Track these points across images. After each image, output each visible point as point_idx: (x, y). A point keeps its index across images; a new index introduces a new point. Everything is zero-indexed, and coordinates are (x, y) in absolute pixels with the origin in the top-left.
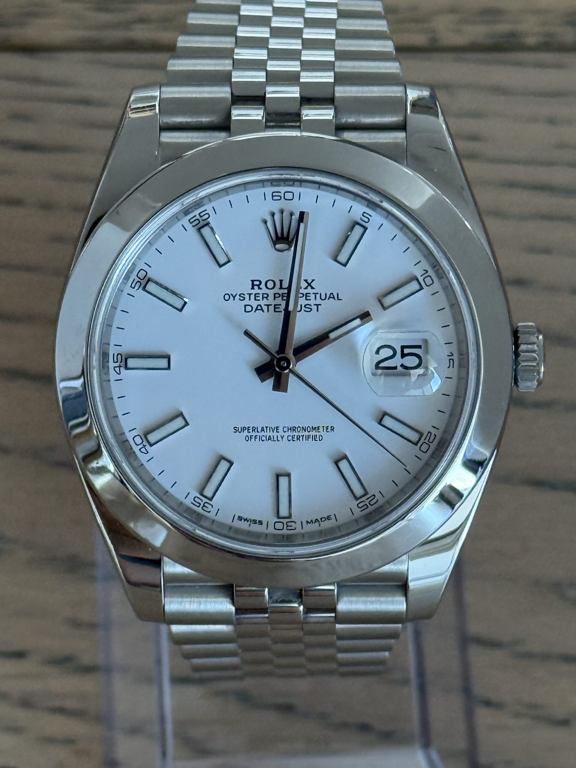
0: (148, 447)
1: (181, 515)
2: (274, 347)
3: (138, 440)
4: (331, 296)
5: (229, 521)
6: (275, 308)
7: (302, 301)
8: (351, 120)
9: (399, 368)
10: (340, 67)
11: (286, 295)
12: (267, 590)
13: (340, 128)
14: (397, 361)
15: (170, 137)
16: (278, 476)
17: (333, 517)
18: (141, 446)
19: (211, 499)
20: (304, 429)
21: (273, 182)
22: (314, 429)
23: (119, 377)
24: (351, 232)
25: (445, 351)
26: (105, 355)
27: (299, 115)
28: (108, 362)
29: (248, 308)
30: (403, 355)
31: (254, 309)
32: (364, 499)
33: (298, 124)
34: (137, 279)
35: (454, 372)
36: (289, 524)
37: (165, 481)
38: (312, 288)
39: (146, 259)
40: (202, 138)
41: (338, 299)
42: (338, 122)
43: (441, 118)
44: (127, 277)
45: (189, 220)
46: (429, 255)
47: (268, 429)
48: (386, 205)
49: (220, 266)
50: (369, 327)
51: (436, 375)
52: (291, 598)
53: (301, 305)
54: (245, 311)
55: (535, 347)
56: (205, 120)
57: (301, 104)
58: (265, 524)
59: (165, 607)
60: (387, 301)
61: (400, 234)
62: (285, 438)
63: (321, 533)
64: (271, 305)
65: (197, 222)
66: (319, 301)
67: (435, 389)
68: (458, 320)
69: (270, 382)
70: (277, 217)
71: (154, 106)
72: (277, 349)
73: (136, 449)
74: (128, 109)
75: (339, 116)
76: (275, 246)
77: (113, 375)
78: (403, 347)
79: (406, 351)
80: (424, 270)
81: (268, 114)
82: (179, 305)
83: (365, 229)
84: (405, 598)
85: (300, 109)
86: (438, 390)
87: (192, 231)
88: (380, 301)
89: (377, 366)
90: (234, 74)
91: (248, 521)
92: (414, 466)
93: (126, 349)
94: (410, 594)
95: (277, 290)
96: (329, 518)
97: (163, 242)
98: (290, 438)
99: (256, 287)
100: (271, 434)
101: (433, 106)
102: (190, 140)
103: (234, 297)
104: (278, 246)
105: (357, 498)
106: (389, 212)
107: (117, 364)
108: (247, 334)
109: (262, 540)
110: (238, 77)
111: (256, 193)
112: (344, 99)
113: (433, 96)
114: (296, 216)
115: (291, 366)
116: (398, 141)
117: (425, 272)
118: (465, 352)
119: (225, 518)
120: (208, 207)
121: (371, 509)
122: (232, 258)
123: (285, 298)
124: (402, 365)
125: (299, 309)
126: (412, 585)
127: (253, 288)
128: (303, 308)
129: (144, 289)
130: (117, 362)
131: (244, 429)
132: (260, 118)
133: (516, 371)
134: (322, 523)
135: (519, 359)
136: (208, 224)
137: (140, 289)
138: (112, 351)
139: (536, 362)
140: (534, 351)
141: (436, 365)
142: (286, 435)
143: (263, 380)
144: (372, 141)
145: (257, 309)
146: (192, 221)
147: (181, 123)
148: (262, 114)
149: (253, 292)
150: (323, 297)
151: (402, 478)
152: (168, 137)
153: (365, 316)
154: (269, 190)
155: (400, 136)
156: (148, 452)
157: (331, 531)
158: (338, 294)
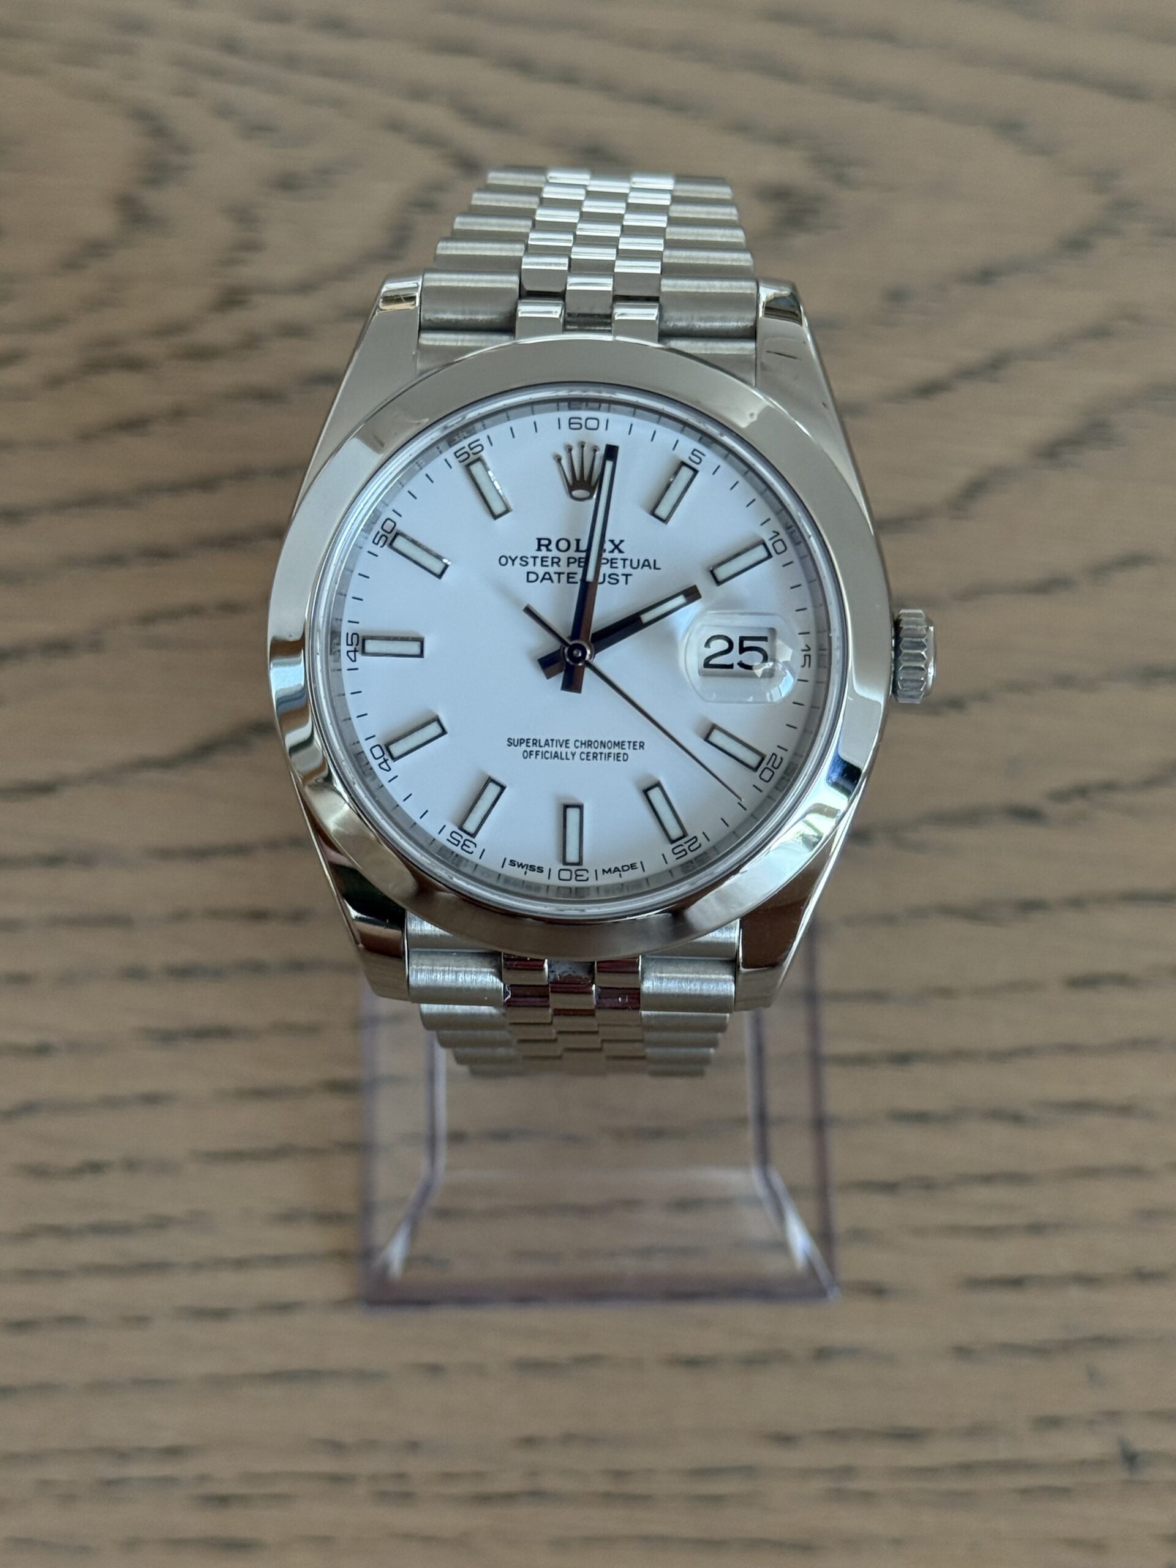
0: (390, 762)
1: (433, 856)
2: (565, 631)
3: (378, 752)
4: (646, 564)
5: (497, 867)
6: (568, 578)
7: (605, 569)
8: (684, 324)
9: (737, 667)
10: (671, 257)
11: (584, 560)
12: (545, 962)
13: (665, 335)
14: (734, 657)
15: (432, 340)
16: (566, 807)
17: (639, 865)
18: (382, 760)
19: (473, 835)
20: (603, 744)
21: (572, 403)
22: (617, 744)
23: (353, 665)
24: (674, 478)
25: (799, 643)
26: (334, 634)
27: (610, 316)
28: (339, 644)
29: (532, 577)
30: (742, 650)
31: (540, 578)
32: (682, 842)
33: (609, 326)
34: (382, 532)
35: (808, 673)
36: (579, 873)
37: (412, 810)
38: (620, 551)
39: (393, 506)
40: (476, 341)
41: (655, 568)
42: (663, 326)
43: (806, 326)
44: (368, 529)
45: (455, 453)
46: (782, 510)
47: (554, 742)
48: (727, 439)
49: (496, 517)
50: (695, 607)
51: (787, 674)
52: (579, 973)
53: (604, 575)
54: (528, 581)
55: (924, 642)
56: (480, 317)
57: (614, 300)
58: (546, 872)
59: (410, 979)
60: (722, 572)
61: (743, 481)
62: (577, 756)
63: (622, 886)
64: (563, 573)
65: (466, 456)
66: (628, 570)
67: (784, 694)
68: (819, 602)
69: (558, 679)
70: (575, 453)
71: (414, 297)
72: (570, 633)
73: (374, 764)
74: (379, 301)
75: (665, 317)
76: (571, 493)
77: (345, 662)
78: (742, 640)
79: (747, 644)
80: (774, 532)
81: (567, 313)
82: (437, 567)
83: (696, 472)
84: (733, 978)
85: (612, 308)
86: (789, 695)
87: (458, 469)
88: (712, 572)
89: (707, 664)
90: (525, 260)
91: (523, 867)
92: (751, 798)
93: (362, 628)
95: (572, 553)
96: (633, 866)
97: (418, 483)
98: (584, 756)
99: (543, 548)
100: (559, 750)
101: (795, 309)
102: (459, 344)
103: (513, 561)
104: (575, 493)
105: (672, 841)
106: (730, 451)
107: (351, 648)
108: (528, 611)
109: (542, 894)
110: (531, 263)
111: (547, 419)
112: (673, 295)
113: (794, 296)
114: (601, 452)
115: (588, 657)
116: (747, 353)
117: (775, 534)
118: (826, 646)
119: (491, 862)
120: (481, 436)
121: (691, 856)
122: (511, 505)
123: (582, 564)
124: (741, 665)
125: (601, 579)
127: (539, 549)
128: (607, 579)
129: (391, 545)
130: (352, 645)
131: (521, 741)
132: (557, 316)
133: (895, 674)
134: (623, 874)
135: (901, 657)
136: (479, 459)
137: (386, 546)
138: (346, 629)
139: (925, 662)
140: (922, 648)
142: (579, 751)
143: (549, 676)
144: (709, 352)
145: (543, 579)
146: (458, 454)
147: (449, 321)
148: (560, 312)
149: (540, 554)
150: (635, 564)
151: (735, 815)
152: (429, 339)
153: (692, 594)
154: (565, 415)
155: (750, 346)
156: (390, 769)
157: (637, 884)
158: (655, 561)
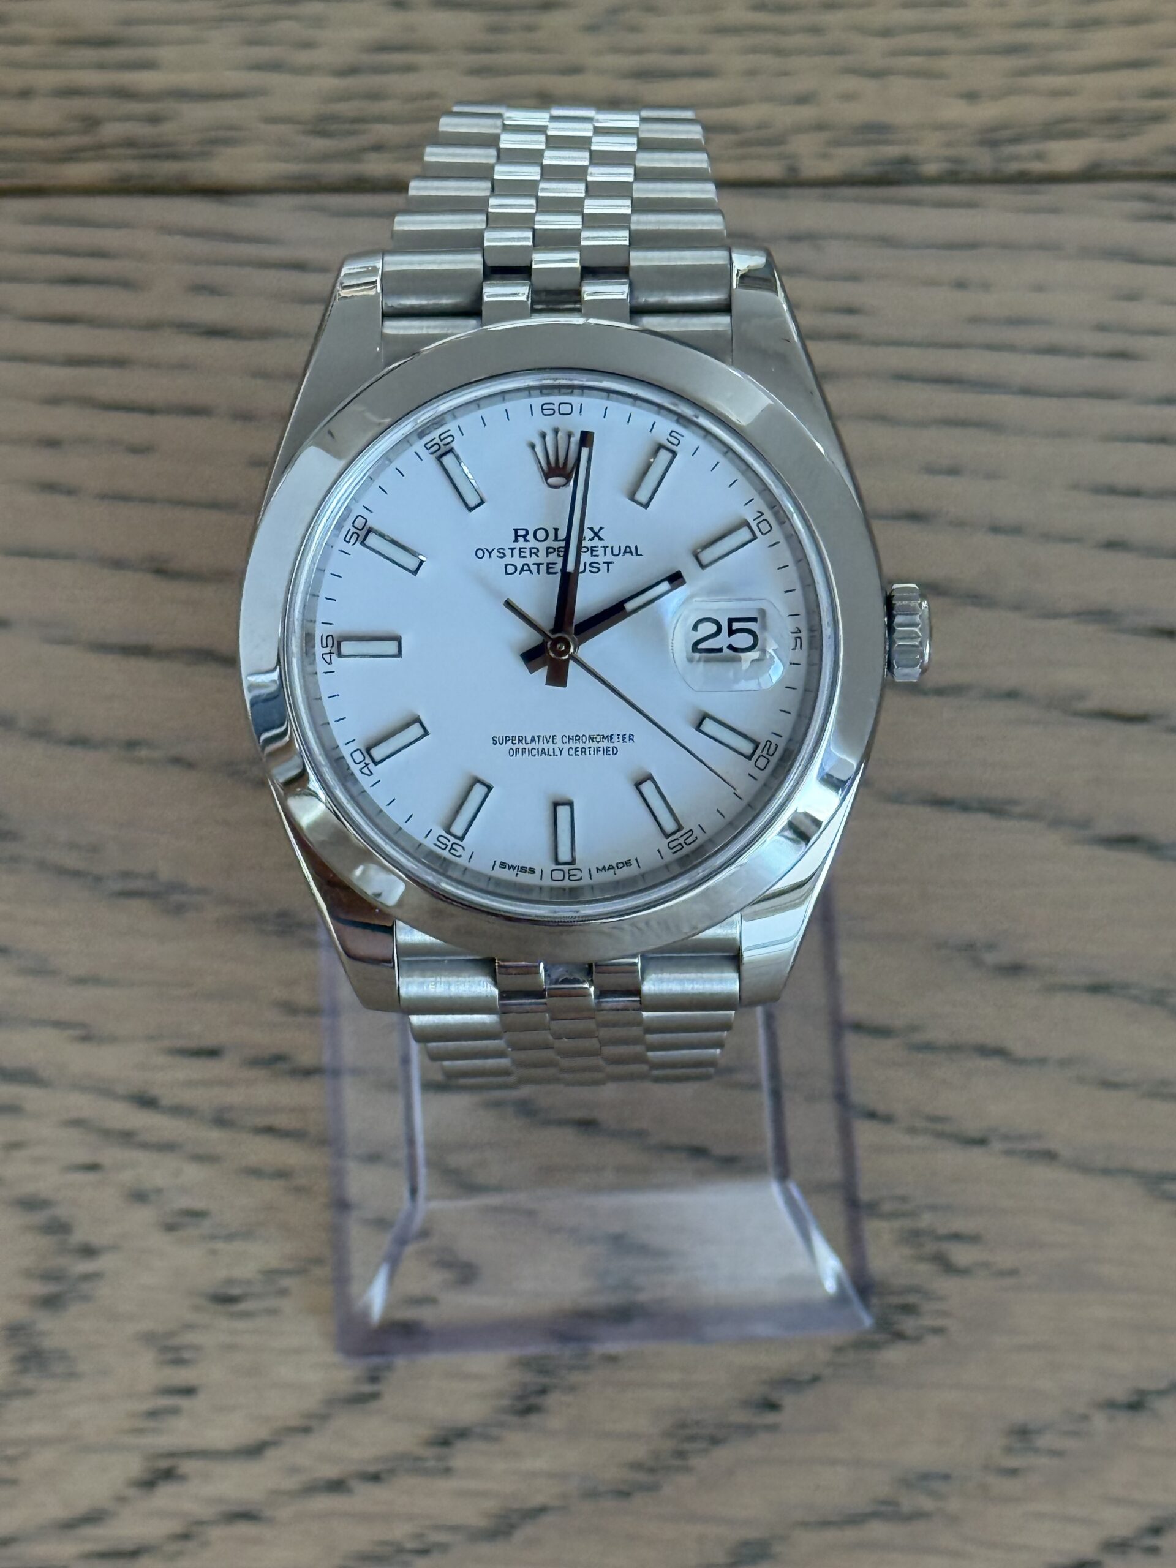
0: (371, 766)
1: (419, 861)
2: (547, 623)
3: (358, 757)
4: (628, 550)
5: (487, 871)
6: (548, 568)
7: (586, 558)
8: (653, 299)
9: (726, 651)
10: (638, 223)
11: (563, 550)
12: (542, 965)
13: (637, 311)
14: (723, 640)
15: (396, 328)
16: (556, 805)
17: (634, 862)
18: (363, 764)
19: (462, 838)
20: (591, 738)
21: (543, 390)
22: (605, 738)
23: (329, 668)
24: (654, 459)
25: (790, 625)
26: (308, 638)
27: (578, 293)
28: (314, 646)
29: (511, 569)
30: (731, 632)
31: (519, 569)
32: (677, 835)
33: (578, 306)
34: (353, 530)
35: (801, 656)
36: (572, 872)
37: (395, 813)
38: (600, 539)
39: (364, 502)
40: (442, 327)
41: (637, 554)
42: (634, 302)
43: (781, 294)
44: (339, 527)
45: (425, 445)
46: (764, 490)
47: (541, 739)
48: (704, 421)
49: (471, 509)
50: (681, 592)
51: (776, 659)
52: (578, 976)
53: (585, 564)
54: (507, 573)
55: (917, 619)
56: (446, 301)
57: (582, 278)
58: (538, 872)
59: (400, 989)
60: (707, 556)
61: (723, 461)
62: (565, 752)
63: (617, 884)
64: (543, 564)
65: (436, 447)
66: (609, 557)
67: (775, 679)
68: (808, 583)
69: (542, 673)
70: (549, 439)
71: (375, 282)
72: (552, 626)
73: (356, 769)
74: (338, 287)
75: (636, 293)
76: (546, 479)
77: (321, 666)
78: (731, 621)
79: (735, 626)
80: (759, 512)
81: (535, 292)
82: (412, 563)
83: (674, 454)
84: (738, 974)
85: (580, 285)
86: (780, 682)
87: (430, 461)
88: (697, 557)
89: (695, 647)
90: (487, 235)
91: (514, 869)
92: (746, 787)
93: (336, 630)
94: (743, 968)
95: (551, 542)
96: (627, 863)
97: (388, 477)
98: (572, 752)
99: (521, 539)
100: (546, 746)
101: (770, 277)
102: (424, 332)
103: (490, 553)
104: (551, 480)
105: (667, 836)
106: (707, 432)
107: (327, 650)
108: (509, 604)
109: (534, 896)
110: (494, 239)
111: (518, 406)
112: (641, 269)
113: (770, 264)
114: (576, 438)
115: (572, 650)
116: (720, 329)
117: (760, 514)
118: (817, 628)
119: (483, 865)
120: (451, 426)
121: (687, 849)
122: (485, 496)
123: (562, 554)
124: (730, 647)
125: (582, 568)
126: (747, 955)
127: (516, 540)
128: (588, 568)
129: (363, 543)
130: (327, 647)
131: (506, 739)
132: (524, 298)
133: (890, 653)
134: (617, 871)
135: (895, 635)
136: (451, 450)
137: (358, 544)
138: (320, 631)
139: (919, 640)
140: (915, 625)
141: (776, 646)
142: (566, 747)
143: (532, 670)
144: (681, 329)
145: (522, 570)
146: (429, 446)
147: (412, 307)
148: (527, 294)
149: (517, 545)
150: (616, 552)
151: (731, 806)
152: (395, 328)
153: (676, 579)
154: (538, 401)
155: (722, 322)
156: (372, 773)
157: (632, 881)
158: (636, 547)
